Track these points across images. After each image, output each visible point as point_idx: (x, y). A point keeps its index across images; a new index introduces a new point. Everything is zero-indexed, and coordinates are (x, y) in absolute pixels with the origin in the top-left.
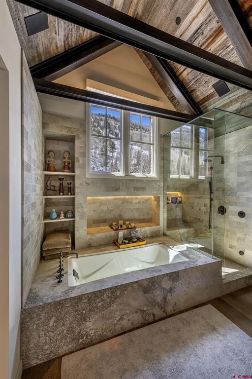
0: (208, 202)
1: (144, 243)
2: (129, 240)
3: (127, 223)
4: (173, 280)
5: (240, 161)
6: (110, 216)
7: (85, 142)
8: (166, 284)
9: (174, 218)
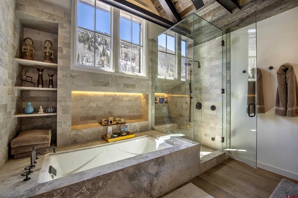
0: (188, 100)
1: (133, 135)
2: (119, 134)
3: (117, 119)
4: (159, 165)
5: (212, 65)
6: (100, 113)
7: (70, 32)
8: (153, 169)
9: (161, 115)
